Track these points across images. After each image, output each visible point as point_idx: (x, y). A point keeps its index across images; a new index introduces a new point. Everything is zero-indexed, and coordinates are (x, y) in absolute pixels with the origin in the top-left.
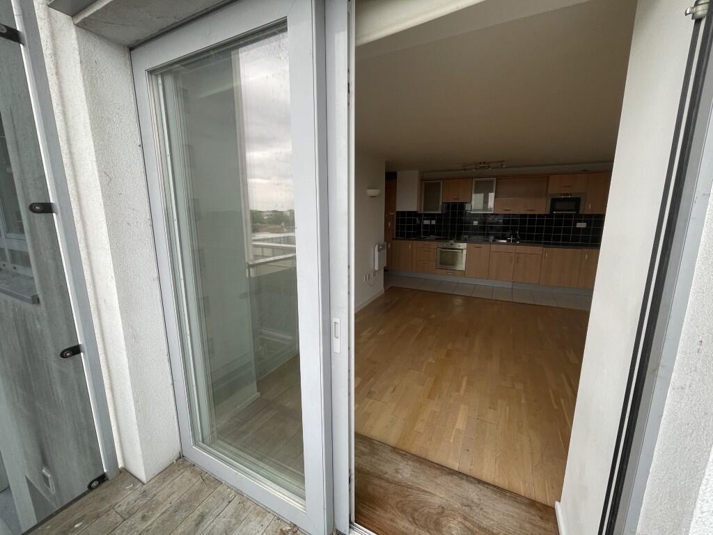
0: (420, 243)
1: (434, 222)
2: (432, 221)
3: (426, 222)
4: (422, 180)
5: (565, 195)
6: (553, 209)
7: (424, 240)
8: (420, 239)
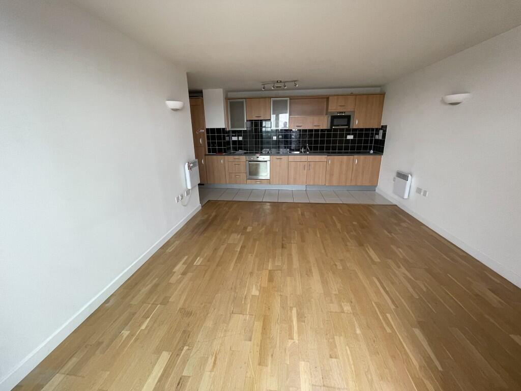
0: (231, 158)
1: (241, 138)
2: (239, 137)
3: (235, 138)
4: (227, 99)
5: (340, 113)
6: (332, 124)
7: (233, 154)
8: (230, 154)
